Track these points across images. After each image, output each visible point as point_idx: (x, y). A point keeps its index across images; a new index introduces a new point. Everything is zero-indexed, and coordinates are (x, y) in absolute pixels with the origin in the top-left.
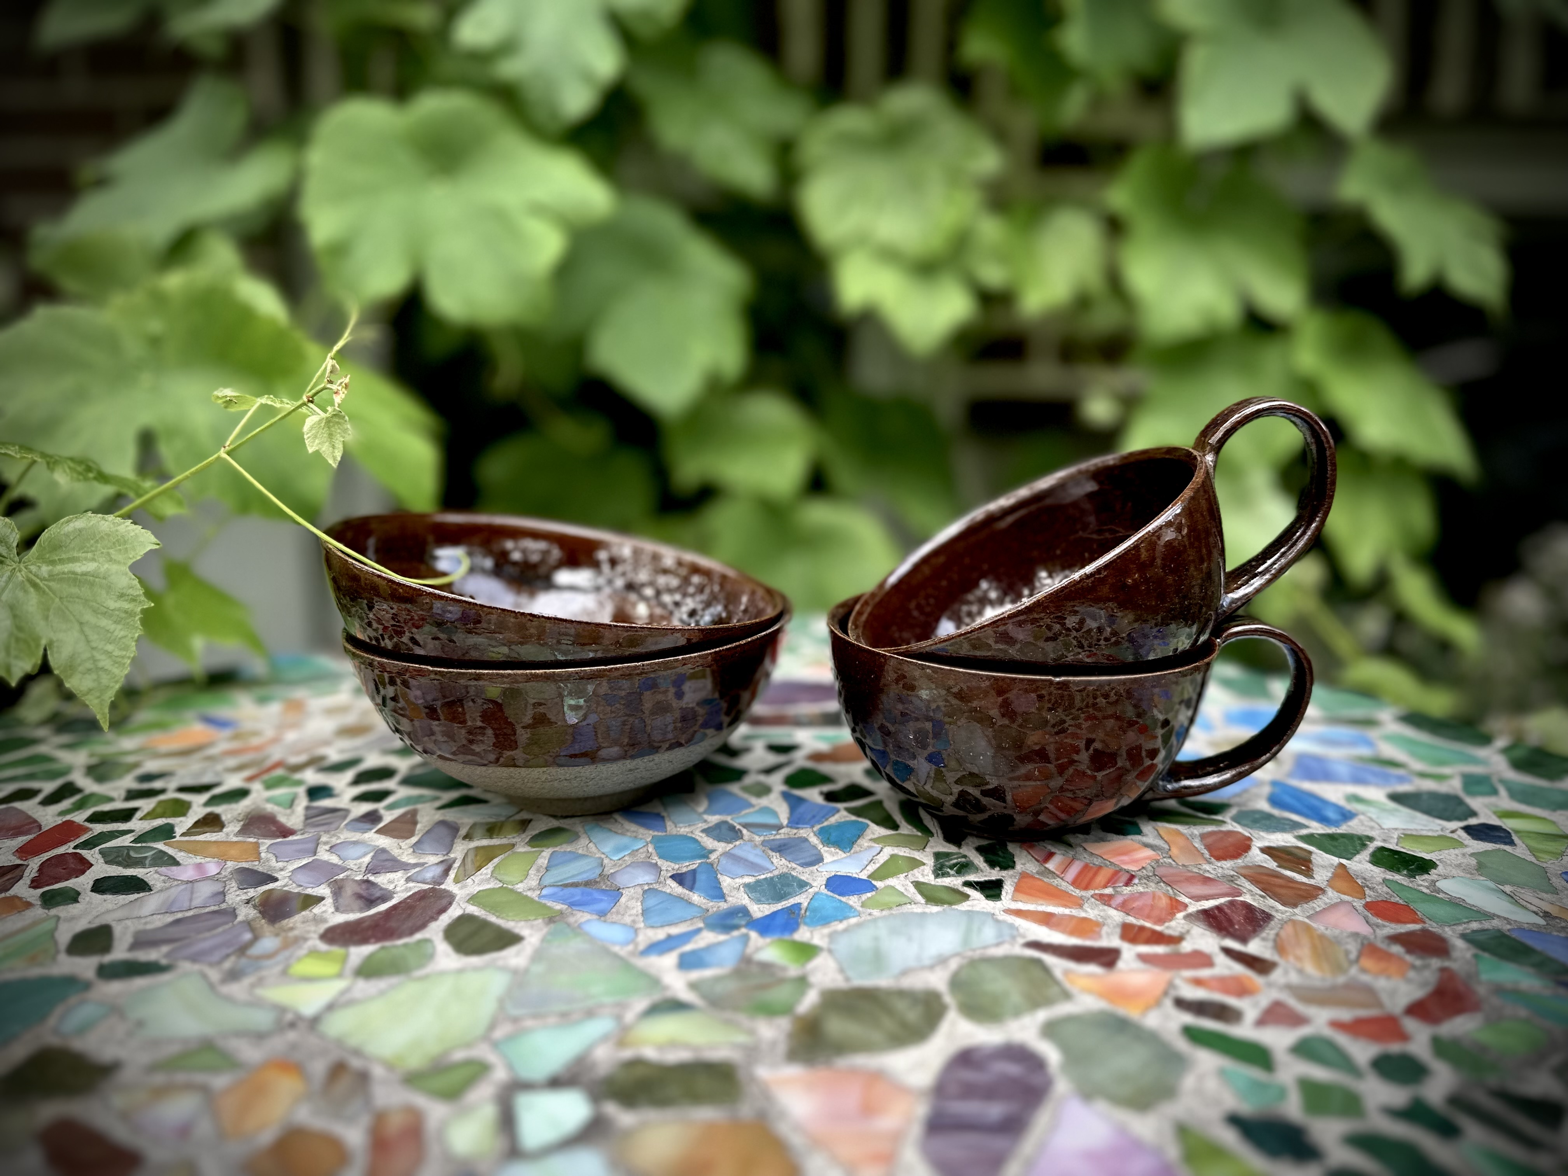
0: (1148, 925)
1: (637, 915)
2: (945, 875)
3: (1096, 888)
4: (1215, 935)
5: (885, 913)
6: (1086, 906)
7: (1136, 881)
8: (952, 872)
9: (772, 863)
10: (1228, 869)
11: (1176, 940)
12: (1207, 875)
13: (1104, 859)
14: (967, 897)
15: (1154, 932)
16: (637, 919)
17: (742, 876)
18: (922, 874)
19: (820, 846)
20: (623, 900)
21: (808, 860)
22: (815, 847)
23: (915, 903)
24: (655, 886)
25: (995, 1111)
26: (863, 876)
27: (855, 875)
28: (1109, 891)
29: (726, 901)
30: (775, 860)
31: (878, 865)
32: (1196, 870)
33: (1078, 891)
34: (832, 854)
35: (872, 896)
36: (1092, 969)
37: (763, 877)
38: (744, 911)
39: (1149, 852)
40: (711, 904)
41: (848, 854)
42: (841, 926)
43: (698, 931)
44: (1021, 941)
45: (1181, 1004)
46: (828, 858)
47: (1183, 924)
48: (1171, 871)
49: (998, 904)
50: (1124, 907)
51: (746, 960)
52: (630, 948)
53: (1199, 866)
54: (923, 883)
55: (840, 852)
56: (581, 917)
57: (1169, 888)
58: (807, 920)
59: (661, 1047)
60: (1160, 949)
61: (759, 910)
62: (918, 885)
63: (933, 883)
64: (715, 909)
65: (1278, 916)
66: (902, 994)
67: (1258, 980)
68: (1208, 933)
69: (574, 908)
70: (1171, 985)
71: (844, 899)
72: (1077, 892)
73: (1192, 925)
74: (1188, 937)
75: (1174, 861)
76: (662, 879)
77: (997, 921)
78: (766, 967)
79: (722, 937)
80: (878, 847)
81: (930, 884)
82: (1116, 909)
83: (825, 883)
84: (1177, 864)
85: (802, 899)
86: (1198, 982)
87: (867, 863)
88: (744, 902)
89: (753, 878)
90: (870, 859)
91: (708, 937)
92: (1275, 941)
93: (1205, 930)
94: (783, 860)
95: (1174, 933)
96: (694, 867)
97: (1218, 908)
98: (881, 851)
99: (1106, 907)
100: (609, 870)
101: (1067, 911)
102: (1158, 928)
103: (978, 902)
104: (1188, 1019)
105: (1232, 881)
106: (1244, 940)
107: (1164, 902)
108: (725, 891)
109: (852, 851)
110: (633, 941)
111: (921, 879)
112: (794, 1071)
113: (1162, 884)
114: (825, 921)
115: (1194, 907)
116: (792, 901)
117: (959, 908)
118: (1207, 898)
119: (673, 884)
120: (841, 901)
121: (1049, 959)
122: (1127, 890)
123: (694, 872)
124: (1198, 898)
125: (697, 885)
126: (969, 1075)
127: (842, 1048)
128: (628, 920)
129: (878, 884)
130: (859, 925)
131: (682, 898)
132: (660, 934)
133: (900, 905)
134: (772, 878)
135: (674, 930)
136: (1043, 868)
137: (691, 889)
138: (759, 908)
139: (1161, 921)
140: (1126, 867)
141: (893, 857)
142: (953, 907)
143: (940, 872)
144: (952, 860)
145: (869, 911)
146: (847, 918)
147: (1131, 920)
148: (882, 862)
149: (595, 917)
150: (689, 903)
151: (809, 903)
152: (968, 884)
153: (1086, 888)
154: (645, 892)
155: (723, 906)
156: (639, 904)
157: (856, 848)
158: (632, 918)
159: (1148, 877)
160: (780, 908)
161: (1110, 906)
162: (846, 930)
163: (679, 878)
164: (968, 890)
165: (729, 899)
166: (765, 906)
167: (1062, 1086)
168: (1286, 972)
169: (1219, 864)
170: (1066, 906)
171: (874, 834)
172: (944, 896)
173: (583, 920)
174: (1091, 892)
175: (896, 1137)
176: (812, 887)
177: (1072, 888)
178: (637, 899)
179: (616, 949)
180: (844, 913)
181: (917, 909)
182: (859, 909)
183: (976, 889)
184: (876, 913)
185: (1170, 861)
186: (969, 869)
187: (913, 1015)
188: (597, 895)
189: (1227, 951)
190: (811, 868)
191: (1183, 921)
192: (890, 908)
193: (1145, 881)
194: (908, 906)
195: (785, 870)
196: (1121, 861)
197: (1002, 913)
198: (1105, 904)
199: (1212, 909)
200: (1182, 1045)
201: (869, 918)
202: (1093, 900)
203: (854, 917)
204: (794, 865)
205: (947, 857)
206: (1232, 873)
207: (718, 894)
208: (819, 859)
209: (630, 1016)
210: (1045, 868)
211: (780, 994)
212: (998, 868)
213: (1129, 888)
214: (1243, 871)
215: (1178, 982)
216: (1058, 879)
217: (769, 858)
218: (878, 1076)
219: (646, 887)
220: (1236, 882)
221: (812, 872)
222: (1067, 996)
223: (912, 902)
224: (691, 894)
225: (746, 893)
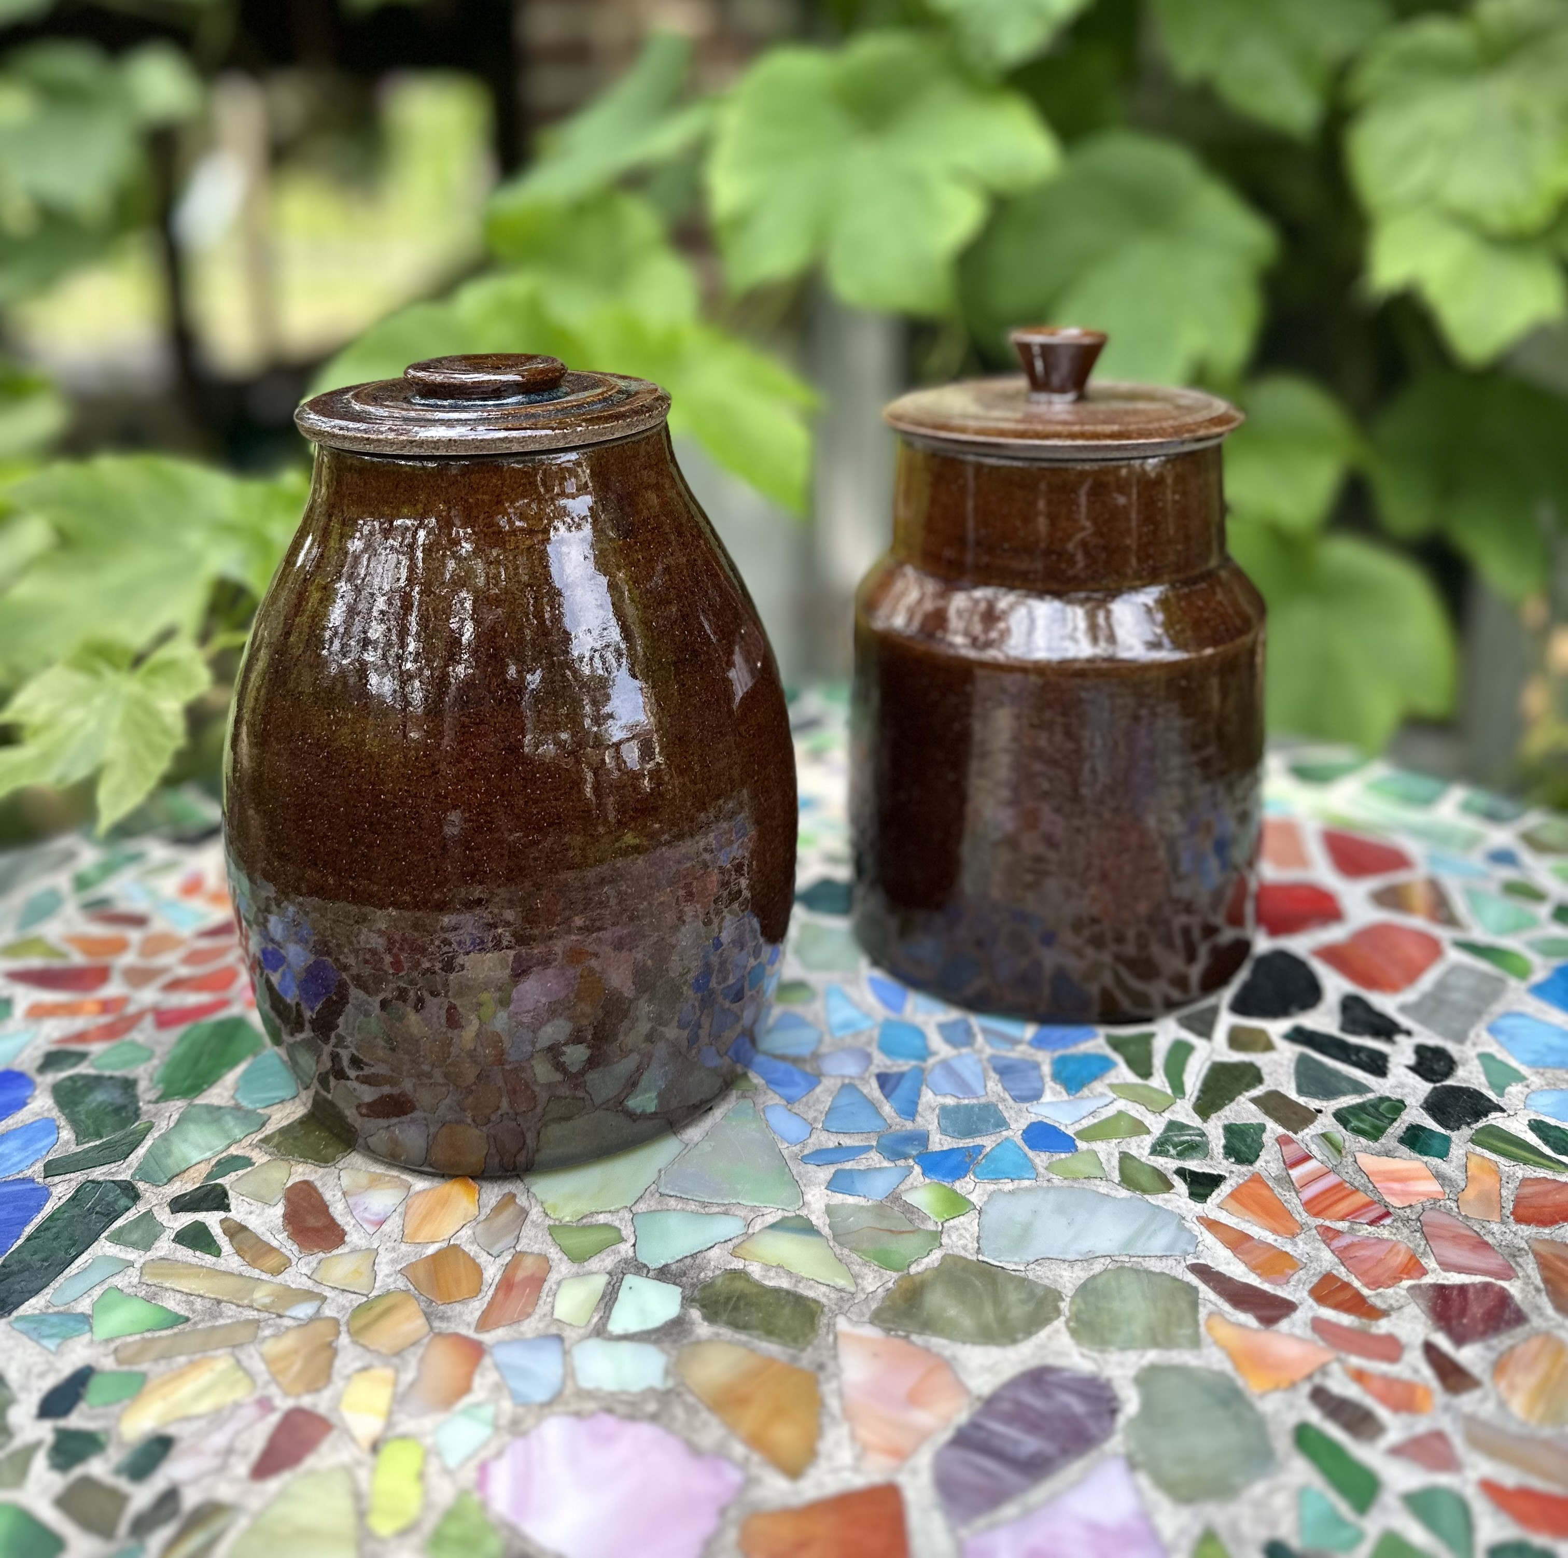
0: (1357, 1284)
1: (821, 1113)
2: (1164, 1153)
3: (1330, 1218)
4: (1430, 1323)
5: (1066, 1183)
6: (1299, 1240)
7: (1387, 1221)
8: (1173, 1152)
9: (985, 1086)
10: (1522, 1238)
11: (1374, 1313)
12: (1488, 1239)
13: (1370, 1182)
14: (1169, 1186)
15: (1358, 1295)
16: (819, 1116)
17: (945, 1095)
18: (1138, 1146)
19: (1048, 1079)
20: (819, 1090)
21: (1025, 1093)
22: (1041, 1078)
23: (1107, 1180)
24: (857, 1082)
25: (1030, 1444)
26: (1070, 1132)
27: (1062, 1128)
28: (1342, 1225)
29: (913, 1121)
30: (990, 1084)
31: (1096, 1121)
32: (1476, 1228)
33: (1305, 1214)
34: (1054, 1093)
35: (1067, 1158)
36: (1248, 1319)
37: (966, 1102)
38: (922, 1138)
39: (1433, 1187)
40: (898, 1120)
41: (1071, 1097)
42: (1009, 1186)
43: (869, 1148)
44: (1191, 1260)
45: (1320, 1396)
46: (1047, 1097)
47: (1401, 1296)
48: (1446, 1220)
49: (1198, 1208)
50: (1343, 1255)
51: (895, 1197)
52: (796, 1149)
53: (1485, 1224)
54: (1132, 1158)
55: (1064, 1093)
56: (771, 1099)
57: (1423, 1243)
58: (978, 1170)
59: (767, 1267)
60: (1346, 1320)
61: (939, 1142)
62: (1125, 1157)
63: (1143, 1160)
64: (898, 1127)
65: (1536, 1321)
66: (1023, 1282)
67: (1439, 1395)
68: (1423, 1317)
69: (772, 1087)
70: (1323, 1370)
71: (1031, 1154)
72: (1302, 1216)
73: (1411, 1300)
74: (1394, 1315)
75: (1458, 1207)
76: (867, 1075)
77: (1182, 1228)
78: (910, 1209)
79: (886, 1164)
80: (1113, 1095)
81: (1139, 1161)
82: (1333, 1252)
83: (1024, 1127)
84: (1459, 1213)
85: (988, 1142)
86: (1359, 1376)
87: (1085, 1114)
88: (930, 1128)
89: (956, 1100)
90: (1092, 1110)
91: (875, 1159)
92: (1501, 1355)
93: (1423, 1312)
94: (1000, 1086)
95: (1379, 1303)
96: (905, 1068)
97: (1463, 1289)
98: (1111, 1102)
99: (1323, 1246)
100: (824, 1049)
101: (1269, 1238)
102: (1365, 1292)
103: (1177, 1197)
104: (1314, 1416)
105: (1514, 1256)
106: (1459, 1340)
107: (1400, 1259)
108: (920, 1109)
109: (1078, 1095)
110: (804, 1143)
111: (1134, 1152)
112: (872, 1332)
113: (1418, 1235)
114: (996, 1176)
115: (1436, 1276)
116: (978, 1141)
117: (1150, 1200)
118: (1460, 1270)
119: (874, 1084)
120: (1026, 1155)
121: (1206, 1292)
122: (1366, 1230)
123: (901, 1076)
124: (1447, 1267)
125: (894, 1095)
126: (1029, 1398)
127: (928, 1326)
128: (811, 1115)
129: (1082, 1145)
130: (1028, 1190)
131: (873, 1104)
132: (831, 1142)
133: (1088, 1178)
134: (973, 1106)
135: (847, 1141)
136: (1284, 1174)
137: (887, 1097)
138: (940, 1140)
139: (1375, 1284)
140: (1388, 1199)
141: (1120, 1113)
142: (1147, 1197)
143: (1158, 1148)
144: (1183, 1135)
145: (1051, 1175)
146: (1020, 1178)
147: (1342, 1273)
148: (1103, 1117)
149: (784, 1102)
150: (877, 1112)
151: (992, 1149)
152: (1181, 1172)
153: (1317, 1215)
154: (844, 1086)
155: (909, 1125)
156: (830, 1099)
157: (1086, 1092)
158: (815, 1114)
159: (1409, 1219)
160: (961, 1145)
161: (1328, 1246)
162: (1012, 1193)
163: (883, 1080)
164: (1177, 1182)
165: (919, 1119)
166: (948, 1138)
167: (1116, 1443)
168: (1483, 1400)
169: (1515, 1228)
170: (1274, 1231)
171: (1117, 1077)
172: (1145, 1180)
173: (770, 1103)
174: (1319, 1221)
175: (924, 1436)
176: (1008, 1128)
177: (1301, 1209)
178: (832, 1092)
179: (783, 1146)
180: (1026, 1169)
181: (1103, 1188)
182: (1041, 1170)
183: (1185, 1181)
184: (1057, 1180)
185: (1454, 1205)
186: (1196, 1152)
187: (1018, 1311)
188: (798, 1078)
189: (1430, 1349)
190: (1021, 1105)
191: (1403, 1292)
192: (1075, 1179)
193: (1400, 1224)
194: (1098, 1182)
195: (994, 1099)
196: (1388, 1189)
197: (1194, 1219)
198: (1324, 1242)
199: (1452, 1287)
200: (1283, 1443)
201: (1045, 1184)
202: (1314, 1232)
203: (1029, 1179)
204: (1007, 1096)
205: (1179, 1131)
206: (1524, 1245)
207: (910, 1110)
208: (1036, 1096)
209: (758, 1226)
210: (1288, 1174)
211: (904, 1246)
212: (1233, 1160)
213: (1371, 1229)
214: (1538, 1247)
215: (1335, 1368)
216: (1293, 1194)
217: (985, 1078)
218: (947, 1365)
219: (847, 1081)
220: (1518, 1259)
221: (1020, 1110)
222: (1195, 1342)
223: (1105, 1178)
224: (885, 1101)
225: (938, 1117)
